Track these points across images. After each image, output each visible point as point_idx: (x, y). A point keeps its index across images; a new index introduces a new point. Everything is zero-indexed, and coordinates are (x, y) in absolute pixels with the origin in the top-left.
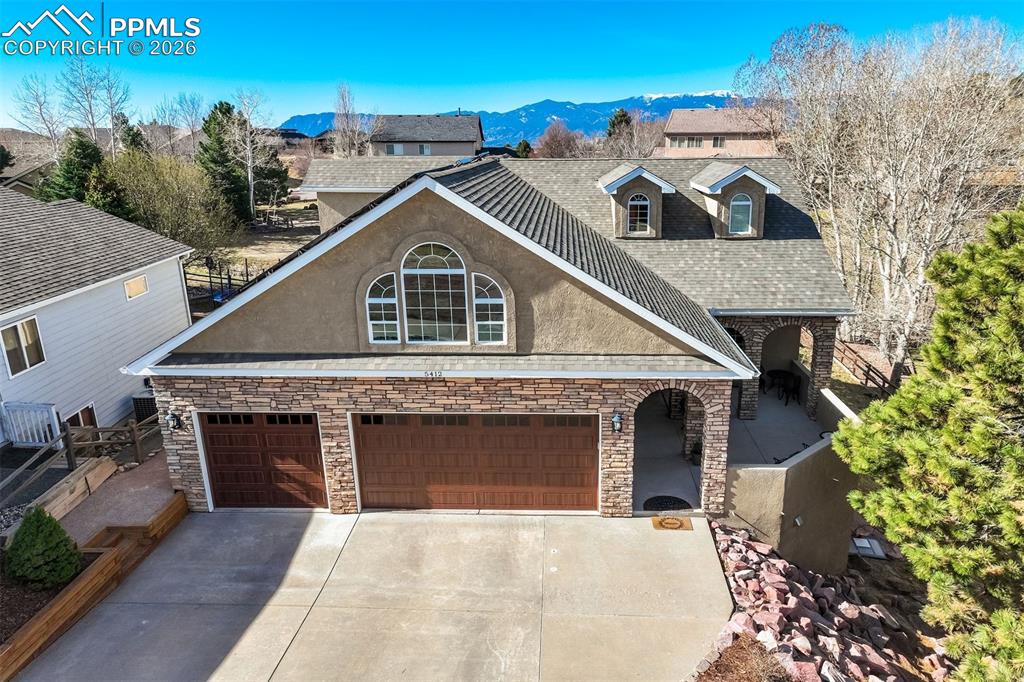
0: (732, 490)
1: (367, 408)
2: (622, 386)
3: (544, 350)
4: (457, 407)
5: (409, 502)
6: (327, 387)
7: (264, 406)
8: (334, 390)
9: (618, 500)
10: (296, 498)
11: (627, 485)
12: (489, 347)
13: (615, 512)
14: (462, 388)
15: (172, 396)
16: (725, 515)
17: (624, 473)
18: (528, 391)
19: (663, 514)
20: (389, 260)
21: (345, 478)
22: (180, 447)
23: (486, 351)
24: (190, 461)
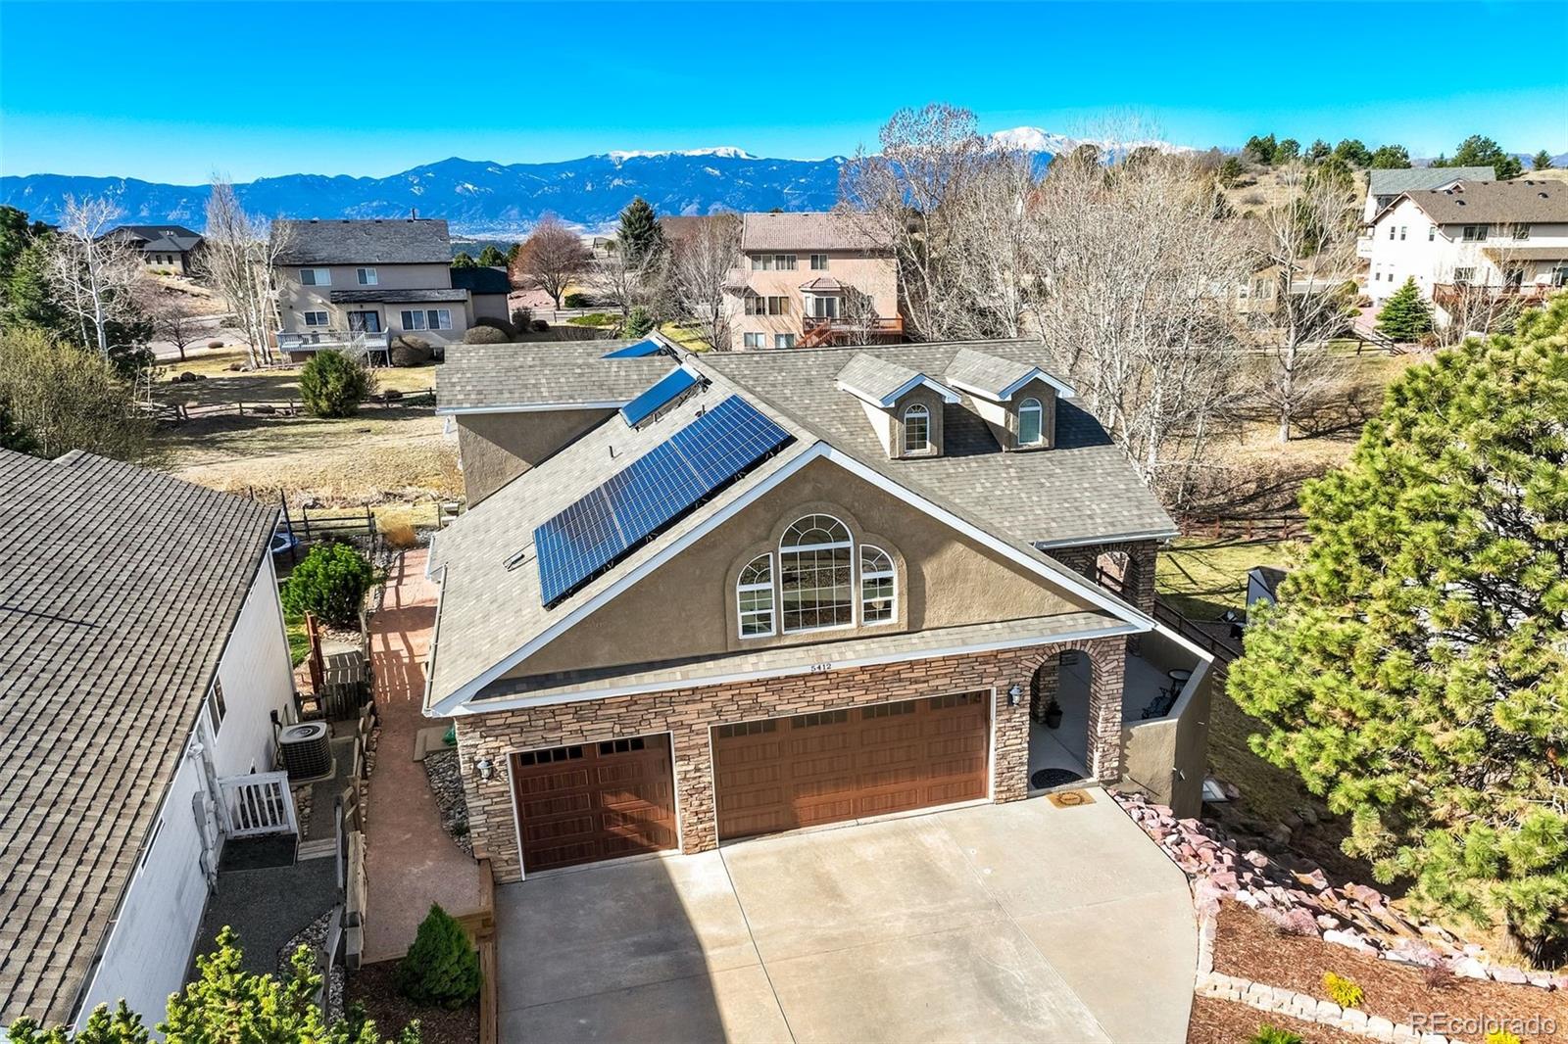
0: (1126, 751)
1: (732, 717)
2: (1018, 654)
3: (936, 625)
4: (839, 701)
5: (773, 823)
6: (686, 699)
7: (603, 732)
8: (695, 702)
9: (1012, 782)
10: (633, 842)
11: (1022, 764)
12: (878, 627)
13: (1008, 796)
14: (846, 679)
15: (482, 737)
16: (1119, 780)
17: (1019, 751)
18: (919, 673)
19: (1057, 790)
20: (767, 539)
21: (704, 808)
22: (489, 801)
23: (874, 633)
24: (502, 819)
